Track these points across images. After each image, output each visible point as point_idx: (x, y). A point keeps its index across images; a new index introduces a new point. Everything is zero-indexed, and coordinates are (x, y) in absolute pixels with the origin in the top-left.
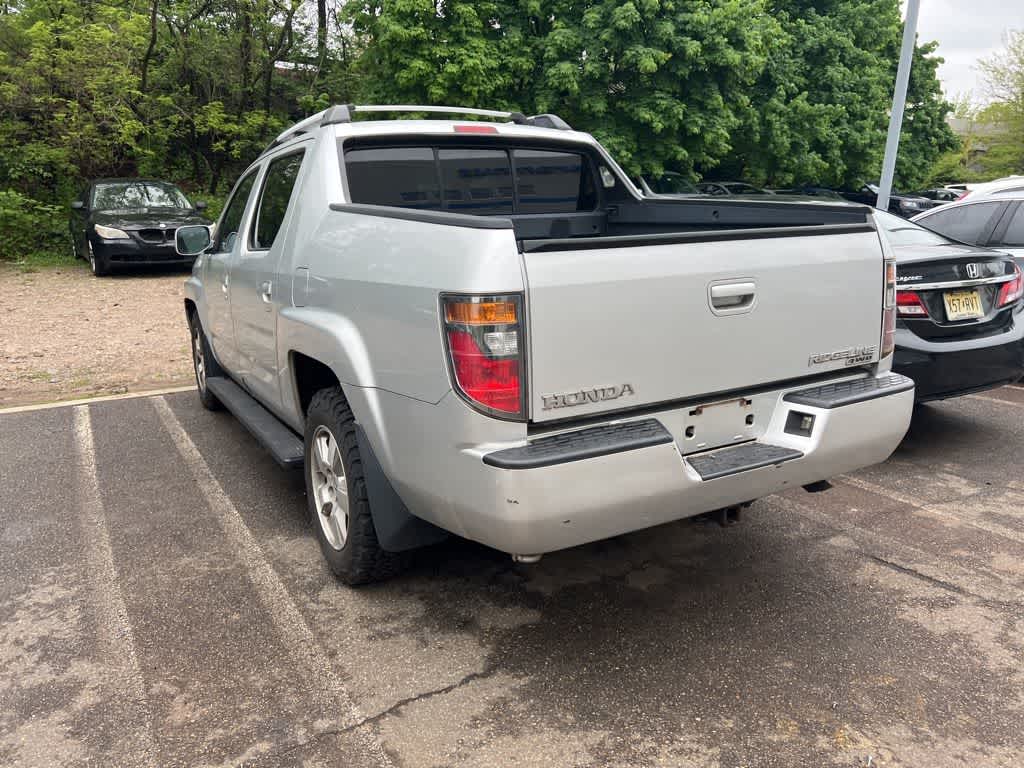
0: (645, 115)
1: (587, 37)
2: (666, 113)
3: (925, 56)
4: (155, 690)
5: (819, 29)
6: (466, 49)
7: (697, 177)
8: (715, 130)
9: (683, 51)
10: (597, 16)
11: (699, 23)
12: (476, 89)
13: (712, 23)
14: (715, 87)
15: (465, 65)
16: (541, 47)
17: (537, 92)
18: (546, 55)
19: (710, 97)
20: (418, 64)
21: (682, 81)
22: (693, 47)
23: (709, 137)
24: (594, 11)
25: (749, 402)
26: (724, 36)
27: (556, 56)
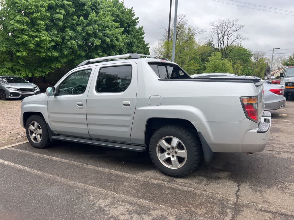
1: (77, 34)
3: (147, 46)
4: (183, 210)
5: (129, 38)
6: (41, 34)
9: (105, 41)
10: (81, 29)
11: (109, 34)
12: (46, 46)
13: (111, 34)
14: (112, 51)
16: (64, 36)
17: (63, 48)
18: (66, 38)
20: (26, 37)
22: (108, 40)
24: (79, 27)
26: (115, 38)
27: (69, 38)
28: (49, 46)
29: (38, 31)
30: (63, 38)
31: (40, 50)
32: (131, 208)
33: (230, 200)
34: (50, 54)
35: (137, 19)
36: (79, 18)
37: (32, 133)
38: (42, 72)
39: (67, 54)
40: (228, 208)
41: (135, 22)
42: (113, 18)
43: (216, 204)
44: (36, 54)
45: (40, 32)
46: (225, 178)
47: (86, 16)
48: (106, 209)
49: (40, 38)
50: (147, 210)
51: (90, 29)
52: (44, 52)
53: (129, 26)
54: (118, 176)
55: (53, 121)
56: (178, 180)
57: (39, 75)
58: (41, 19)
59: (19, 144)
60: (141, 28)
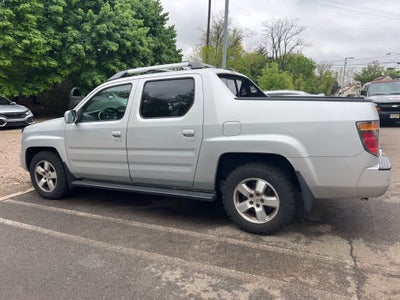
1: (84, 35)
3: (179, 53)
5: (156, 41)
6: (32, 34)
9: (124, 45)
10: (90, 27)
11: (129, 35)
12: (39, 51)
13: (133, 36)
14: (135, 59)
15: (33, 41)
16: (64, 37)
17: (63, 55)
19: (133, 62)
21: (124, 56)
22: (128, 44)
24: (87, 25)
26: (138, 41)
27: (73, 41)
28: (43, 51)
29: (26, 29)
30: (64, 40)
31: (31, 57)
32: (214, 281)
33: (346, 263)
34: (45, 63)
35: (166, 14)
36: (86, 12)
37: (40, 177)
38: (34, 89)
39: (70, 63)
40: (347, 274)
41: (163, 19)
42: (134, 13)
43: (329, 270)
44: (25, 64)
45: (29, 31)
46: (328, 233)
47: (96, 10)
48: (179, 284)
49: (30, 40)
50: (238, 284)
51: (103, 28)
52: (37, 60)
53: (155, 24)
54: (181, 236)
55: (75, 160)
56: (267, 239)
57: (30, 93)
58: (30, 13)
59: (20, 193)
60: (172, 28)
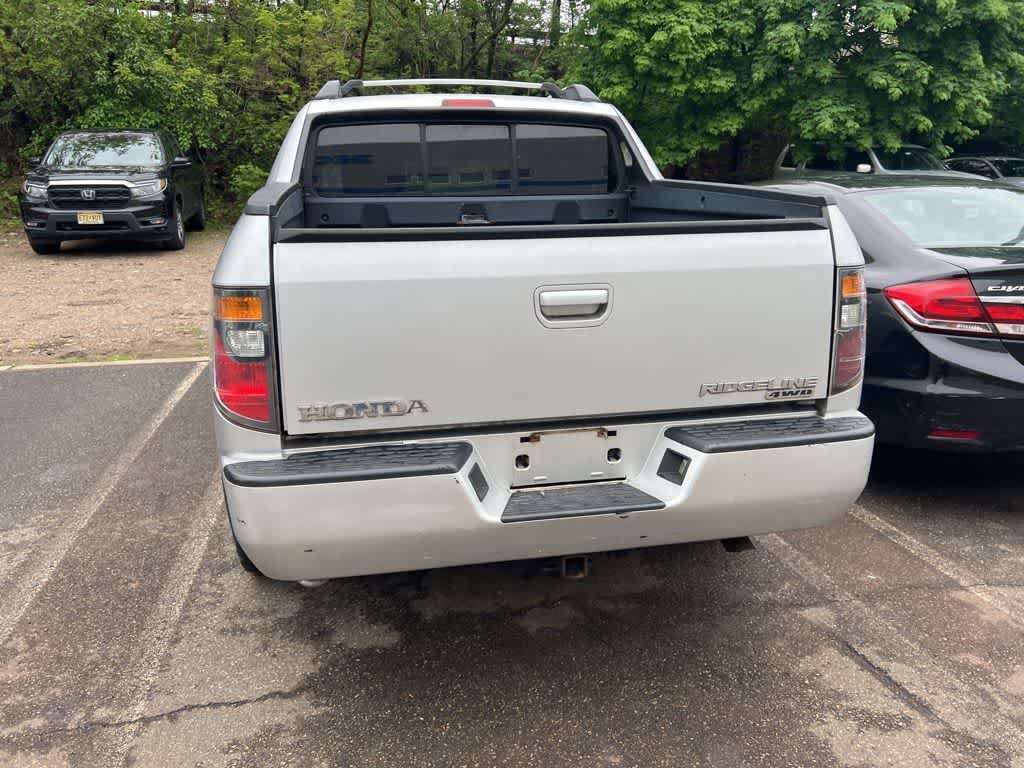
0: (880, 79)
2: (907, 77)
4: (10, 645)
7: (946, 151)
8: (970, 95)
12: (684, 57)
15: (673, 32)
16: (763, 8)
17: (755, 58)
18: (766, 18)
19: (967, 57)
20: (625, 34)
21: (933, 39)
23: (962, 104)
25: (613, 433)
27: (778, 17)
29: (669, 5)
31: (670, 73)
33: (124, 707)
34: (701, 86)
38: (679, 149)
39: (762, 79)
40: (57, 717)
44: (658, 90)
45: (674, 9)
49: (669, 30)
57: (667, 160)
